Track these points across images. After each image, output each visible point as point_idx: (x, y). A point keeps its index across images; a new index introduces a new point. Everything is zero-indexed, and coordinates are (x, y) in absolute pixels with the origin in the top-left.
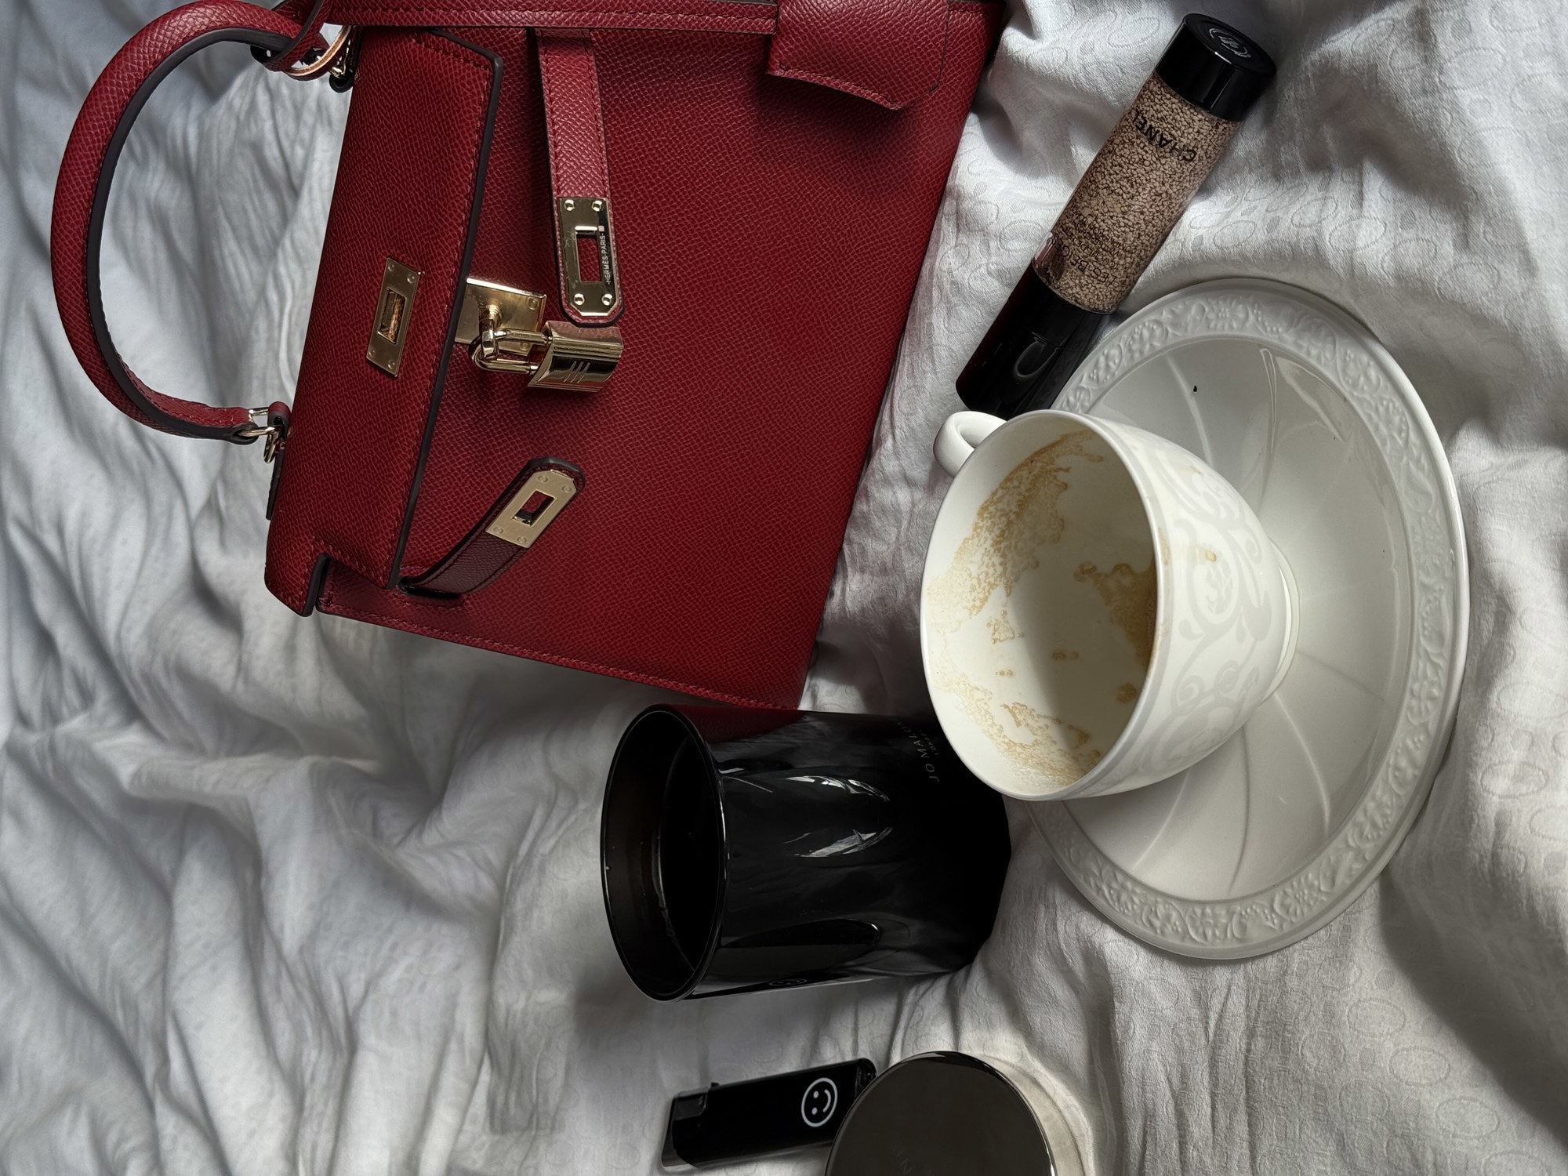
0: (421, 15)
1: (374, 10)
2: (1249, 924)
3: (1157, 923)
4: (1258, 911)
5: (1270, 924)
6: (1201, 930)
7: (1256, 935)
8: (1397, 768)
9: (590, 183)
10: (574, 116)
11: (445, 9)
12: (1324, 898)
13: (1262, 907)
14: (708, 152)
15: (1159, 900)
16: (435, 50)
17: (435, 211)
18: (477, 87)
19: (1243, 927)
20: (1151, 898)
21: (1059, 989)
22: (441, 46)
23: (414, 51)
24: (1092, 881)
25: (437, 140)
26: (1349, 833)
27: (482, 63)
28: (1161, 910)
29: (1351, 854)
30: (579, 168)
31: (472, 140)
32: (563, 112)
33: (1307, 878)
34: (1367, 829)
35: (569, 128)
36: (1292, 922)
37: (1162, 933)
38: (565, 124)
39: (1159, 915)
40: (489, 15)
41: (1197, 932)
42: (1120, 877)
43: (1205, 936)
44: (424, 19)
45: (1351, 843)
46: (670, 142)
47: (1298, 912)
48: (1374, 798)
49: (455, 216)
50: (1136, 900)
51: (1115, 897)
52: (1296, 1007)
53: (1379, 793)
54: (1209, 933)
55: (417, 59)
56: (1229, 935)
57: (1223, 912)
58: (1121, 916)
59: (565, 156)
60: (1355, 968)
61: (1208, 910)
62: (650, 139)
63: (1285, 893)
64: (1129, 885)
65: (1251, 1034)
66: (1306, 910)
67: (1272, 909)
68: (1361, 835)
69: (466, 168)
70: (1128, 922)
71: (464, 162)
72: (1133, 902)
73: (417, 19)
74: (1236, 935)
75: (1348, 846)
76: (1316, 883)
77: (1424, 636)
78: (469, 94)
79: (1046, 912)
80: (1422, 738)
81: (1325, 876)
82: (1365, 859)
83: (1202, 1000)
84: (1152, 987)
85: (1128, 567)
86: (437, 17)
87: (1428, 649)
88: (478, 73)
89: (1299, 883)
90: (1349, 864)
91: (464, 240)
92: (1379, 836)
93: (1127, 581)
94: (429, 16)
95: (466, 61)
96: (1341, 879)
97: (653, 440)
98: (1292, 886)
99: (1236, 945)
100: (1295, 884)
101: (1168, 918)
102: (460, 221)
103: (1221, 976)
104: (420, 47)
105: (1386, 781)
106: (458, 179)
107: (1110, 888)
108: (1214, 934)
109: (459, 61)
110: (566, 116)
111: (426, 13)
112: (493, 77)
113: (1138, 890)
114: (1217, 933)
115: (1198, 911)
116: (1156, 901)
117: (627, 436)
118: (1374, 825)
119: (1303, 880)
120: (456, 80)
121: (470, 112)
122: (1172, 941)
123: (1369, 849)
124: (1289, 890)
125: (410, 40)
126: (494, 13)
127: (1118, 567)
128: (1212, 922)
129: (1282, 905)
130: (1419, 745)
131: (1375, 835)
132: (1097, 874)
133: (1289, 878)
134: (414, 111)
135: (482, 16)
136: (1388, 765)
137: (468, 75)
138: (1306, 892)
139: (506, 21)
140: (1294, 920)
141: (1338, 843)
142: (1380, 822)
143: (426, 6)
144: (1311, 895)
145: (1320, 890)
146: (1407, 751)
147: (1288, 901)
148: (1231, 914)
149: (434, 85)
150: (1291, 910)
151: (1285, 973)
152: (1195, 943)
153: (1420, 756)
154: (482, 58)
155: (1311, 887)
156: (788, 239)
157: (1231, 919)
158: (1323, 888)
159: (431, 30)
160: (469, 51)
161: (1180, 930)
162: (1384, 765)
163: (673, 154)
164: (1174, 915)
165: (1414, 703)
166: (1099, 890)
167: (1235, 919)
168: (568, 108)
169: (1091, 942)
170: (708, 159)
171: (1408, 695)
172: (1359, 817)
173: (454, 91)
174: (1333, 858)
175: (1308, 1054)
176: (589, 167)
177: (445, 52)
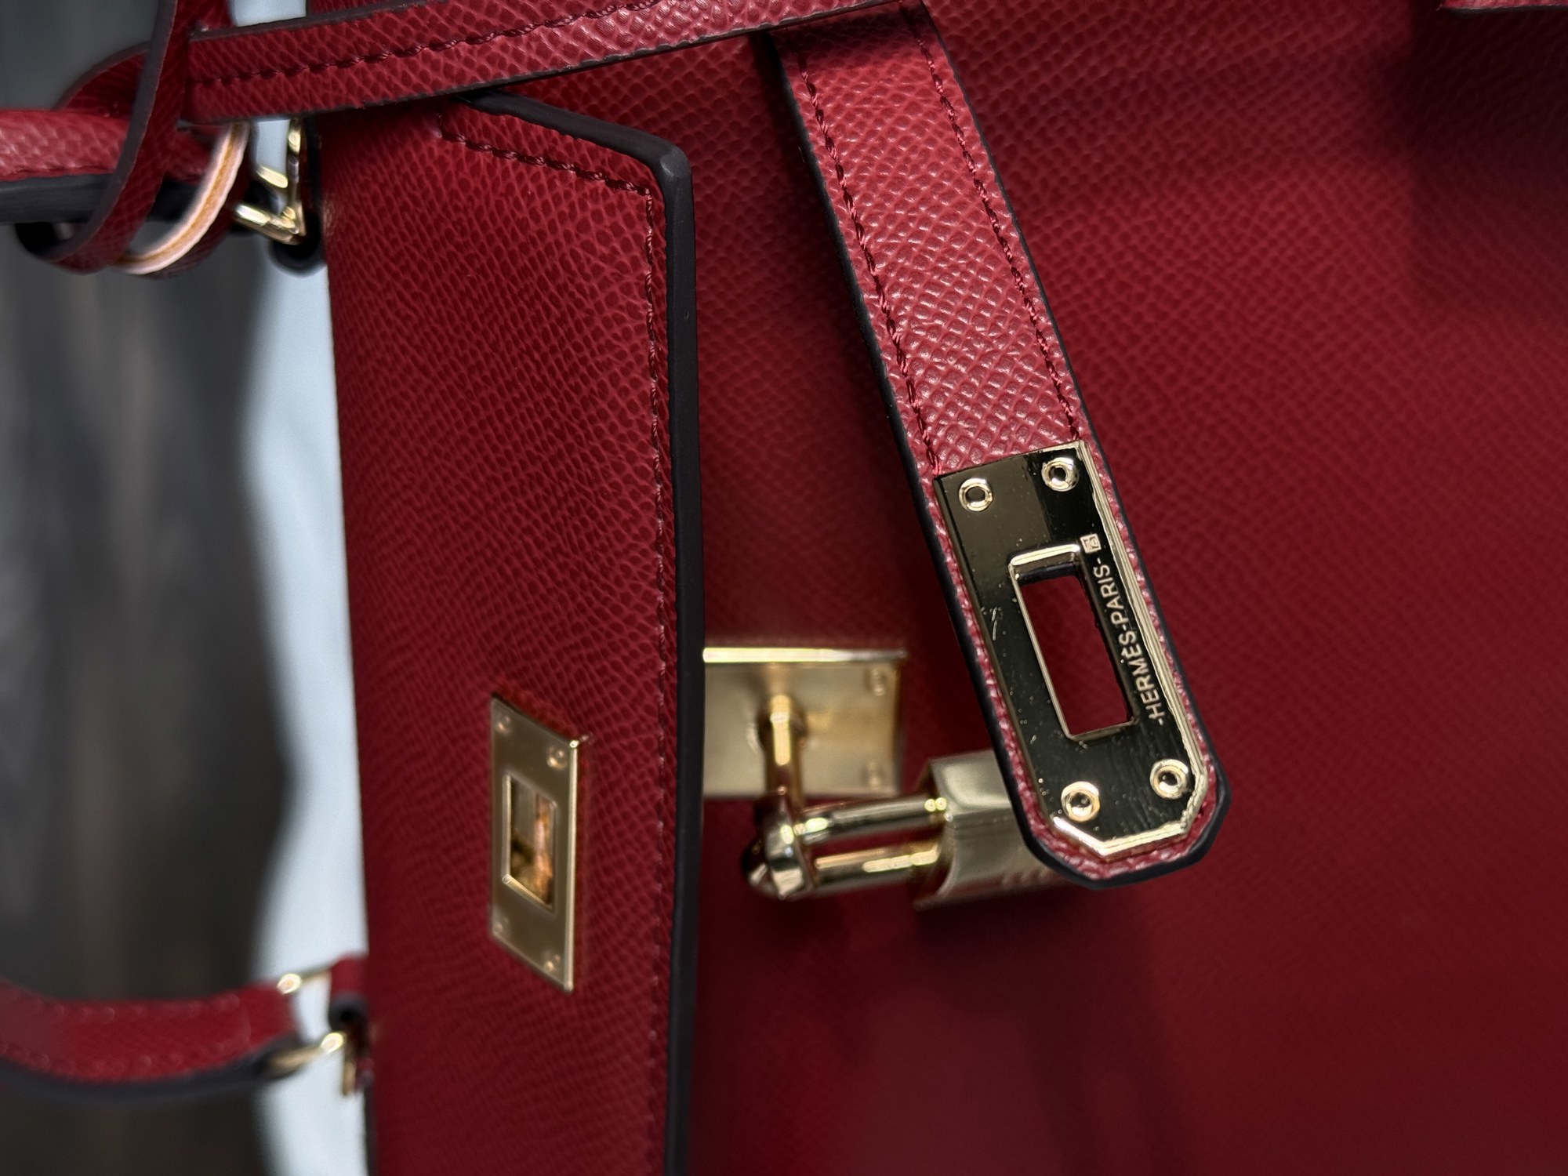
0: (413, 67)
9: (1021, 404)
10: (925, 221)
14: (1273, 223)
30: (976, 369)
32: (891, 218)
35: (920, 260)
38: (905, 250)
46: (1169, 223)
59: (924, 345)
86: (456, 65)
94: (435, 66)
110: (903, 226)
143: (420, 39)
163: (1179, 253)
168: (901, 204)
170: (1273, 243)
176: (1005, 360)
177: (521, 157)
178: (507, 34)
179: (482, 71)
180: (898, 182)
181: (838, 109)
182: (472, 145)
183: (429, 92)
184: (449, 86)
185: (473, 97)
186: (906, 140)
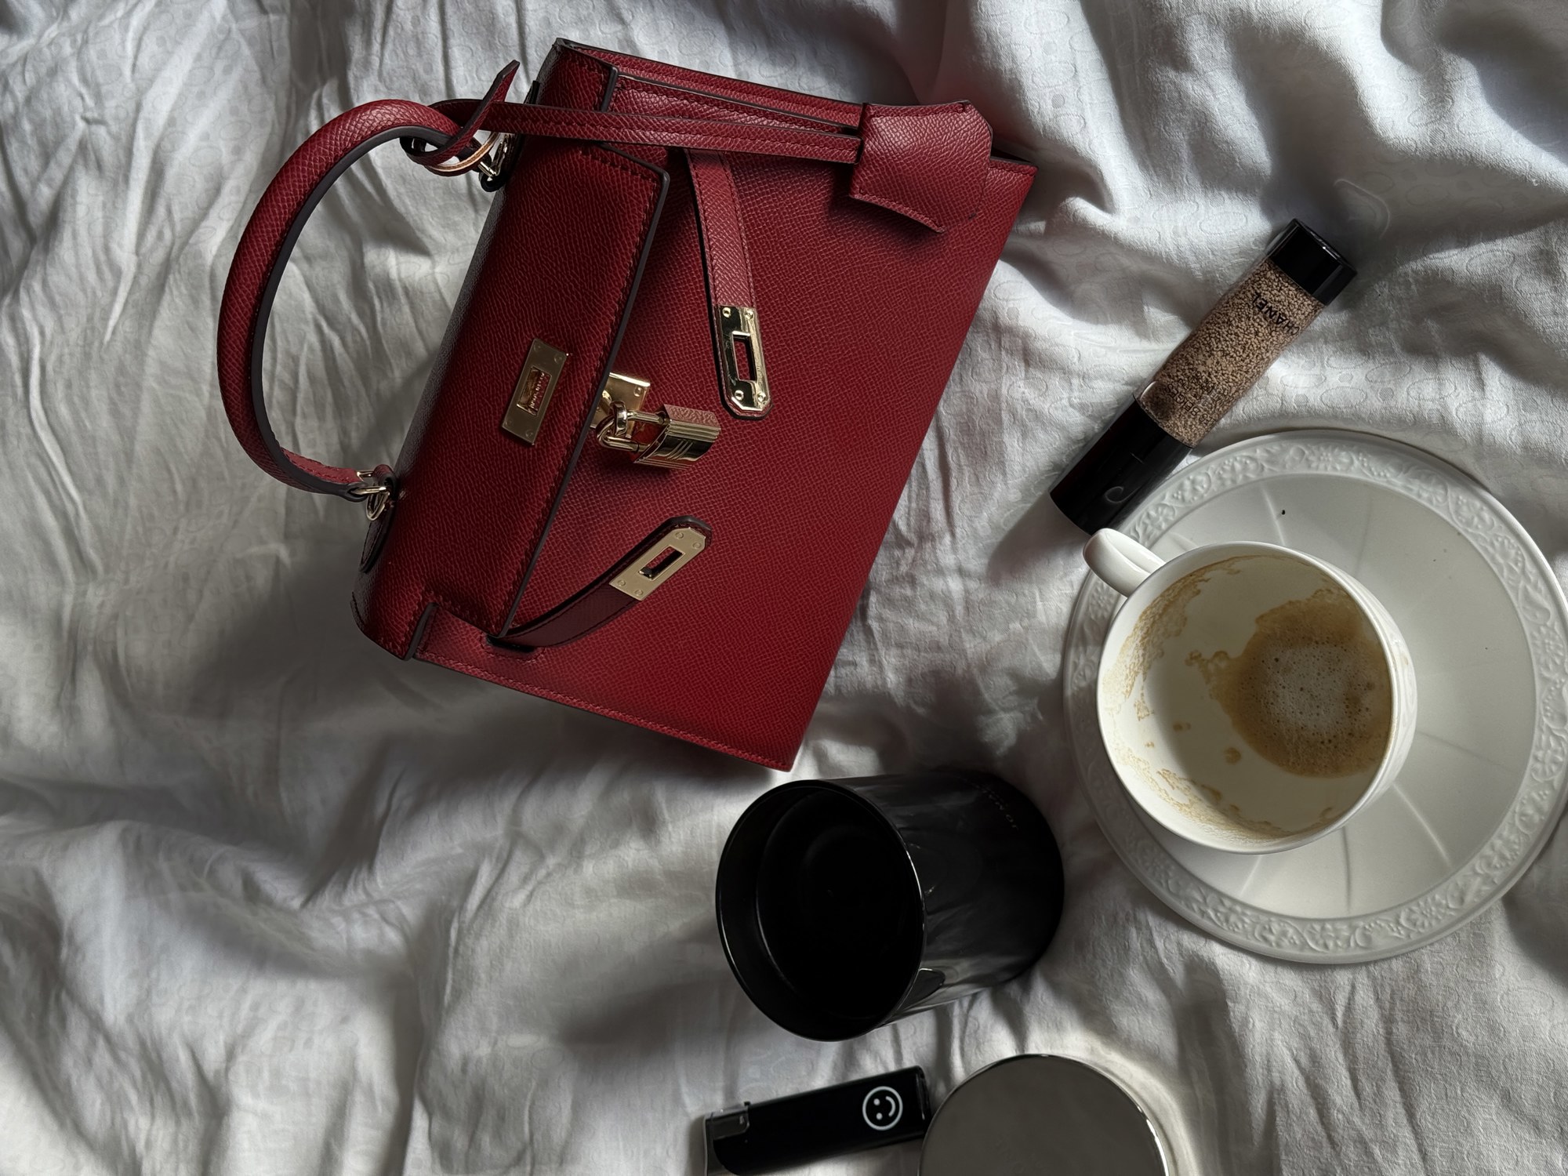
0: (583, 130)
2: (1374, 935)
3: (1272, 938)
4: (1383, 924)
5: (1396, 934)
6: (1321, 942)
7: (1381, 943)
8: (1523, 814)
9: (740, 294)
10: (724, 234)
12: (1453, 913)
13: (1387, 922)
15: (1273, 919)
16: (603, 162)
19: (1368, 939)
20: (1264, 918)
21: (1151, 994)
22: (609, 159)
24: (1195, 907)
26: (1478, 864)
28: (1275, 928)
29: (1479, 879)
30: (731, 280)
32: (716, 230)
33: (1433, 899)
34: (1496, 861)
35: (721, 245)
36: (1419, 932)
37: (1278, 945)
38: (718, 241)
39: (1274, 931)
40: (644, 134)
41: (1317, 943)
42: (1227, 903)
43: (1326, 946)
45: (1479, 871)
47: (1426, 924)
48: (1500, 837)
50: (1247, 920)
51: (1222, 918)
52: (1440, 997)
53: (1505, 833)
54: (1331, 944)
56: (1352, 944)
57: (1345, 927)
58: (1232, 934)
59: (719, 268)
60: (1498, 966)
61: (1328, 926)
63: (1411, 910)
64: (1238, 908)
65: (1388, 1020)
66: (1434, 922)
67: (1398, 923)
68: (1489, 865)
70: (1239, 938)
72: (1243, 922)
74: (1360, 944)
75: (1476, 874)
76: (1444, 902)
77: (1547, 716)
79: (1138, 933)
80: (1547, 792)
81: (1453, 896)
82: (1494, 883)
83: (1327, 1001)
84: (1269, 990)
85: (1226, 654)
86: (598, 132)
87: (1552, 726)
89: (1426, 902)
90: (1476, 887)
92: (1507, 865)
93: (1223, 665)
94: (591, 131)
96: (1470, 898)
98: (1419, 905)
99: (1360, 952)
100: (1422, 903)
101: (1284, 934)
103: (1342, 978)
104: (587, 158)
105: (1513, 824)
107: (1216, 911)
108: (1336, 945)
110: (718, 233)
113: (1248, 912)
114: (1339, 943)
115: (1317, 927)
116: (1270, 921)
118: (1502, 857)
119: (1429, 900)
122: (1288, 951)
123: (1498, 876)
124: (1415, 908)
126: (648, 133)
127: (1217, 654)
128: (1333, 935)
129: (1408, 919)
130: (1545, 797)
131: (1504, 864)
132: (1201, 900)
133: (1416, 899)
135: (637, 134)
136: (1515, 812)
138: (1433, 909)
139: (658, 141)
140: (1421, 930)
141: (1466, 870)
142: (1508, 854)
143: (588, 122)
144: (1439, 912)
145: (1448, 907)
146: (1532, 801)
147: (1414, 917)
148: (1353, 929)
150: (1418, 923)
151: (1418, 971)
152: (1315, 951)
153: (1546, 806)
155: (1439, 905)
157: (1353, 932)
158: (1451, 906)
161: (1297, 942)
162: (1509, 814)
164: (1291, 931)
165: (1539, 766)
166: (1203, 913)
167: (1358, 932)
168: (719, 227)
169: (1198, 956)
171: (1531, 761)
172: (1487, 851)
174: (1460, 883)
175: (1464, 1033)
176: (739, 280)
178: (617, 128)
179: (606, 137)
180: (719, 221)
181: (706, 193)
182: (594, 158)
185: (599, 144)
186: (723, 209)
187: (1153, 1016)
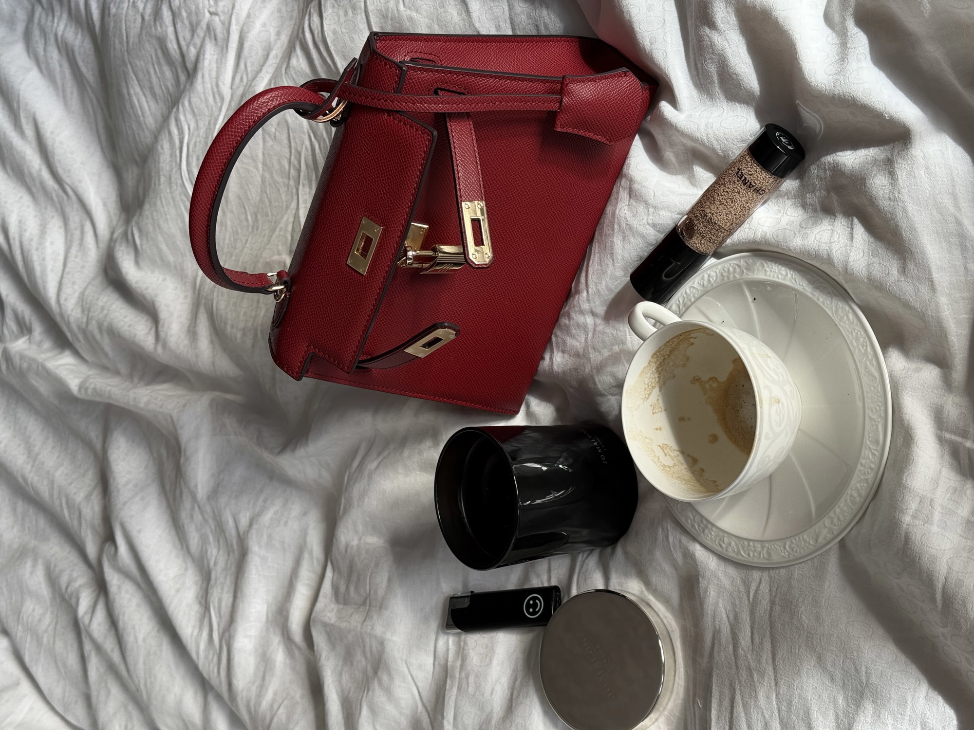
1: (367, 98)
2: (772, 553)
3: (724, 546)
4: (777, 547)
5: (783, 554)
6: (747, 552)
7: (775, 558)
8: (851, 496)
11: (406, 103)
12: (812, 547)
13: (780, 546)
15: (725, 535)
16: (399, 121)
17: (394, 199)
18: (423, 144)
19: (769, 554)
20: (721, 534)
21: (667, 567)
22: (403, 120)
23: (387, 120)
24: (689, 521)
25: (397, 166)
26: (826, 521)
27: (426, 133)
28: (726, 540)
29: (826, 530)
31: (418, 169)
33: (803, 537)
34: (835, 520)
36: (794, 555)
37: (726, 550)
39: (725, 542)
41: (745, 553)
42: (705, 522)
43: (749, 555)
44: (395, 107)
45: (827, 525)
47: (798, 551)
48: (839, 507)
49: (405, 203)
50: (713, 533)
51: (701, 531)
52: (797, 595)
53: (842, 505)
54: (751, 554)
55: (389, 124)
56: (762, 556)
57: (759, 546)
58: (705, 539)
60: (827, 582)
61: (751, 544)
62: (489, 154)
63: (792, 542)
64: (709, 526)
65: (772, 603)
66: (802, 551)
67: (785, 548)
68: (832, 522)
69: (413, 182)
70: (709, 543)
71: (412, 179)
72: (711, 534)
73: (391, 106)
74: (766, 556)
75: (825, 527)
76: (808, 540)
77: (869, 440)
78: (418, 147)
79: (662, 531)
80: (865, 485)
81: (812, 537)
82: (833, 533)
83: (747, 584)
84: (720, 574)
85: (716, 379)
87: (871, 446)
88: (424, 137)
89: (799, 539)
90: (825, 534)
91: (409, 215)
92: (841, 524)
93: (715, 385)
95: (417, 130)
96: (820, 540)
97: (472, 293)
98: (796, 539)
99: (765, 561)
100: (797, 539)
101: (730, 544)
102: (407, 206)
103: (756, 575)
104: (390, 119)
105: (846, 501)
106: (408, 187)
107: (699, 526)
108: (754, 555)
109: (413, 130)
111: (396, 104)
112: (433, 141)
113: (714, 529)
114: (756, 554)
115: (746, 543)
116: (724, 536)
117: (460, 292)
118: (839, 519)
119: (801, 538)
120: (411, 139)
121: (418, 156)
122: (731, 554)
123: (836, 529)
124: (794, 541)
125: (384, 114)
127: (711, 379)
128: (753, 549)
129: (790, 547)
130: (863, 488)
131: (839, 523)
132: (692, 518)
133: (795, 536)
134: (385, 149)
136: (847, 494)
137: (418, 138)
138: (803, 543)
140: (795, 554)
141: (820, 523)
142: (842, 519)
144: (805, 545)
145: (809, 543)
146: (857, 489)
147: (793, 546)
148: (763, 547)
149: (398, 140)
150: (795, 550)
151: (790, 578)
152: (743, 557)
153: (864, 493)
154: (427, 130)
155: (805, 541)
156: (547, 199)
157: (763, 550)
158: (811, 543)
159: (397, 112)
160: (419, 126)
161: (736, 550)
162: (845, 494)
164: (733, 543)
165: (862, 468)
166: (693, 526)
167: (765, 549)
169: (688, 549)
171: (859, 465)
172: (832, 514)
173: (410, 144)
174: (817, 530)
175: (804, 617)
177: (404, 123)
183: (395, 109)
184: (399, 109)
187: (668, 578)
